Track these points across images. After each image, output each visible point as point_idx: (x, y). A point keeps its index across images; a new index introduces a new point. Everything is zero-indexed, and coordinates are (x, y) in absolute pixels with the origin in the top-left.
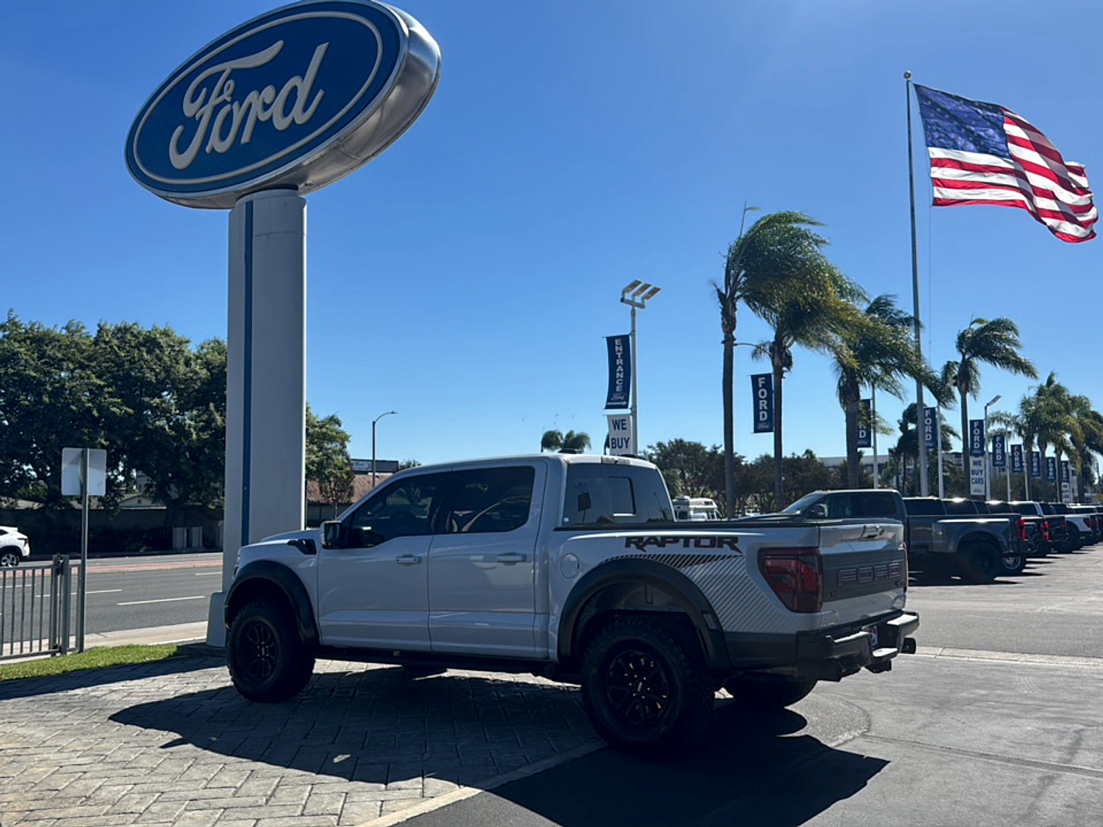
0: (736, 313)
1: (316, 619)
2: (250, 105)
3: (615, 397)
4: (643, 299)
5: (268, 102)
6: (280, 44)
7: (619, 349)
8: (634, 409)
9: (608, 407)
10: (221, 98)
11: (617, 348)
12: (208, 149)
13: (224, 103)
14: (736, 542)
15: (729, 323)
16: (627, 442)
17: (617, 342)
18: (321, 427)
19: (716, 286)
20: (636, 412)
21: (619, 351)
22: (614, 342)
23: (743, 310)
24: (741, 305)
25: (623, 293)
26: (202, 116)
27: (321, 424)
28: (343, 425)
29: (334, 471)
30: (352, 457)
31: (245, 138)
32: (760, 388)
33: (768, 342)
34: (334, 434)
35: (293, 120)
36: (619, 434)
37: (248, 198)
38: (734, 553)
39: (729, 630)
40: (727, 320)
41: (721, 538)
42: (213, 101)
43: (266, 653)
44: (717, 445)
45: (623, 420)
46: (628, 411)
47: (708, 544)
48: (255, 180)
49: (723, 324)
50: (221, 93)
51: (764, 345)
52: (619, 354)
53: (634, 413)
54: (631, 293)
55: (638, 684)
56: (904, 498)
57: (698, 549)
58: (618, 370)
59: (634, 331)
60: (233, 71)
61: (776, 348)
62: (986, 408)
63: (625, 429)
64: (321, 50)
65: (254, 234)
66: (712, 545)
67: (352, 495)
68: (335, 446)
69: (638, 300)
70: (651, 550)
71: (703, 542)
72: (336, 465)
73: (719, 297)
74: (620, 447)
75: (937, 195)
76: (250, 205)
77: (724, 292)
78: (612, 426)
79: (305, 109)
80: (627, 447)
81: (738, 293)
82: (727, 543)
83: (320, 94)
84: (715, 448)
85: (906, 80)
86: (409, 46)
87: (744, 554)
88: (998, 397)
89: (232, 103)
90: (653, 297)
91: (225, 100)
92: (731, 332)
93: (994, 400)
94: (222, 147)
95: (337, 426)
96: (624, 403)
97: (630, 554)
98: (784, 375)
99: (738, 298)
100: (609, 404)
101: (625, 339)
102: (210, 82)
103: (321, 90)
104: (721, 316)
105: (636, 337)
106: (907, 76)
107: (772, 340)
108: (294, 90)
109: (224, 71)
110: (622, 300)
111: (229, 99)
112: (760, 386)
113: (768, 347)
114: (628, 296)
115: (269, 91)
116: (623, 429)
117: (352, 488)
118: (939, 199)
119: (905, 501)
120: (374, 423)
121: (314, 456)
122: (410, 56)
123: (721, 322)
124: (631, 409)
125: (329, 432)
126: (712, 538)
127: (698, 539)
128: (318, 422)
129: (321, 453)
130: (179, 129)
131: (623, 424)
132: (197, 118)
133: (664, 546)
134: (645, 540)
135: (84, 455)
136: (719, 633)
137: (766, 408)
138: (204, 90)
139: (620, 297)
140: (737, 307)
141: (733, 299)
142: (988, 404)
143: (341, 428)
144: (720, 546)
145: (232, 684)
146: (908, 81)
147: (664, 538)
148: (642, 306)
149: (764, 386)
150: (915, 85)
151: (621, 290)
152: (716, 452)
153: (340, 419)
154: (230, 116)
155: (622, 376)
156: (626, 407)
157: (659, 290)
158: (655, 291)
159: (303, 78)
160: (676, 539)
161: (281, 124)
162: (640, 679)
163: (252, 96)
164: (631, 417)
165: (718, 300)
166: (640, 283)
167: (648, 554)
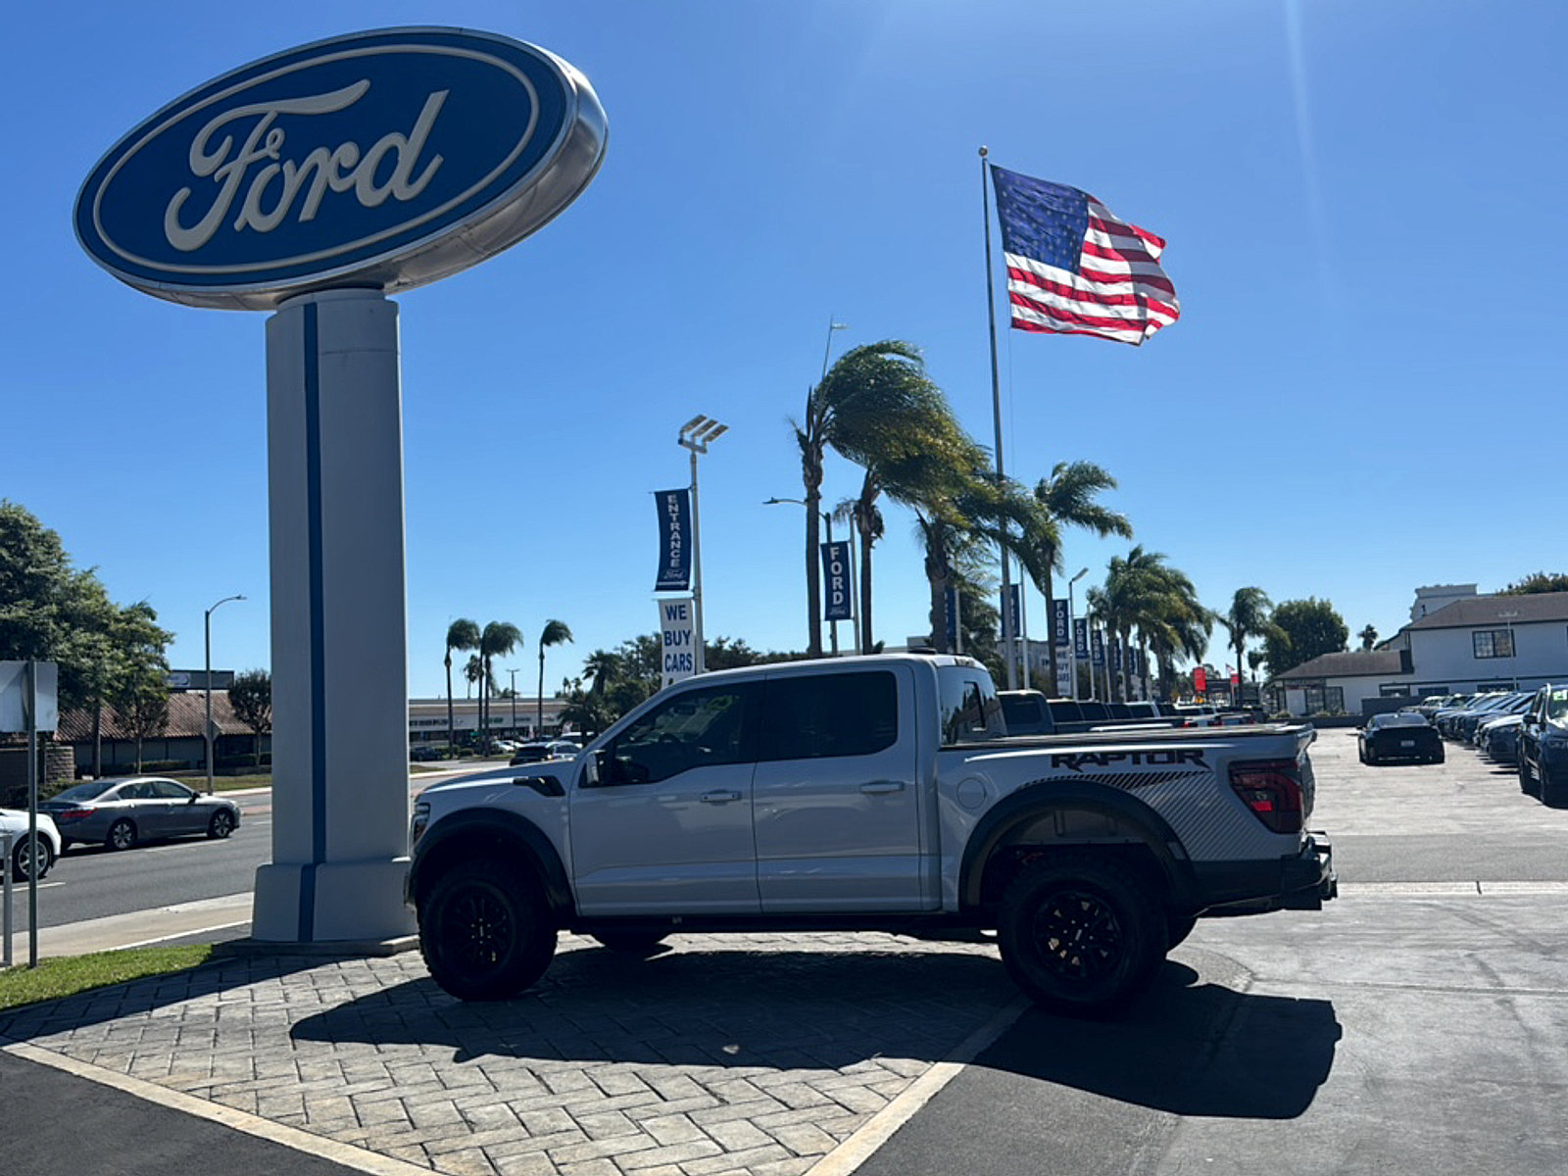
0: (822, 462)
1: (570, 881)
2: (315, 168)
3: (670, 574)
4: (704, 440)
5: (346, 164)
6: (363, 85)
7: (673, 509)
8: (697, 590)
9: (658, 588)
10: (261, 154)
11: (670, 507)
12: (238, 225)
13: (267, 161)
14: (1202, 755)
15: (813, 475)
16: (687, 637)
17: (670, 498)
18: (129, 621)
19: (794, 425)
20: (700, 595)
21: (673, 512)
22: (666, 499)
23: (830, 456)
24: (828, 450)
25: (682, 432)
26: (227, 176)
27: (128, 616)
28: (158, 617)
29: (148, 689)
30: (172, 668)
31: (307, 213)
32: (832, 562)
33: (852, 501)
34: (148, 631)
35: (392, 194)
36: (676, 625)
37: (307, 298)
38: (1202, 769)
39: (1199, 859)
40: (811, 471)
41: (1180, 751)
42: (246, 156)
43: (486, 934)
44: (724, 638)
45: (680, 607)
46: (688, 594)
47: (1166, 759)
48: (324, 273)
49: (805, 475)
50: (261, 145)
51: (847, 504)
52: (674, 516)
53: (697, 597)
54: (691, 432)
55: (1076, 932)
56: (1049, 701)
57: (1152, 766)
58: (673, 537)
59: (694, 483)
60: (280, 115)
61: (863, 509)
62: (1071, 584)
63: (684, 618)
64: (436, 101)
65: (320, 350)
66: (1171, 760)
67: (167, 724)
68: (150, 648)
69: (699, 441)
70: (1089, 769)
71: (1157, 758)
72: (151, 680)
73: (799, 440)
74: (678, 644)
75: (1017, 315)
76: (311, 311)
77: (805, 433)
78: (666, 615)
79: (412, 179)
80: (687, 643)
81: (823, 437)
82: (1190, 757)
83: (437, 161)
84: (721, 642)
85: (981, 158)
86: (578, 109)
87: (1213, 768)
88: (1085, 570)
89: (281, 162)
90: (717, 439)
91: (268, 157)
92: (816, 487)
93: (1081, 575)
94: (264, 224)
95: (150, 620)
96: (683, 583)
97: (1060, 775)
98: (874, 543)
99: (824, 441)
100: (661, 584)
101: (682, 496)
102: (240, 130)
103: (438, 156)
104: (802, 465)
105: (699, 494)
106: (983, 152)
107: (858, 497)
108: (392, 154)
109: (263, 115)
110: (681, 442)
111: (275, 156)
112: (833, 558)
113: (852, 506)
114: (687, 437)
115: (347, 152)
116: (681, 618)
117: (166, 714)
118: (1018, 320)
119: (1051, 704)
120: (207, 614)
121: (120, 667)
122: (580, 123)
123: (802, 472)
124: (693, 591)
125: (141, 629)
126: (1169, 752)
127: (1150, 755)
128: (122, 613)
129: (130, 662)
130: (184, 193)
131: (681, 612)
132: (216, 178)
133: (1106, 764)
134: (1078, 757)
135: (28, 671)
136: (1187, 864)
137: (841, 587)
138: (228, 140)
139: (678, 437)
140: (824, 453)
141: (818, 443)
142: (1074, 580)
143: (155, 623)
144: (1182, 761)
145: (429, 974)
146: (984, 160)
147: (1104, 754)
148: (703, 450)
149: (838, 558)
150: (992, 167)
151: (679, 429)
152: (721, 647)
153: (154, 608)
154: (277, 182)
155: (678, 546)
156: (686, 588)
157: (726, 428)
158: (721, 430)
159: (408, 138)
160: (1121, 755)
161: (369, 197)
162: (1080, 925)
163: (319, 155)
164: (693, 603)
165: (798, 443)
166: (705, 418)
167: (1086, 774)
